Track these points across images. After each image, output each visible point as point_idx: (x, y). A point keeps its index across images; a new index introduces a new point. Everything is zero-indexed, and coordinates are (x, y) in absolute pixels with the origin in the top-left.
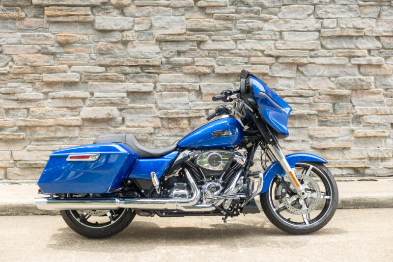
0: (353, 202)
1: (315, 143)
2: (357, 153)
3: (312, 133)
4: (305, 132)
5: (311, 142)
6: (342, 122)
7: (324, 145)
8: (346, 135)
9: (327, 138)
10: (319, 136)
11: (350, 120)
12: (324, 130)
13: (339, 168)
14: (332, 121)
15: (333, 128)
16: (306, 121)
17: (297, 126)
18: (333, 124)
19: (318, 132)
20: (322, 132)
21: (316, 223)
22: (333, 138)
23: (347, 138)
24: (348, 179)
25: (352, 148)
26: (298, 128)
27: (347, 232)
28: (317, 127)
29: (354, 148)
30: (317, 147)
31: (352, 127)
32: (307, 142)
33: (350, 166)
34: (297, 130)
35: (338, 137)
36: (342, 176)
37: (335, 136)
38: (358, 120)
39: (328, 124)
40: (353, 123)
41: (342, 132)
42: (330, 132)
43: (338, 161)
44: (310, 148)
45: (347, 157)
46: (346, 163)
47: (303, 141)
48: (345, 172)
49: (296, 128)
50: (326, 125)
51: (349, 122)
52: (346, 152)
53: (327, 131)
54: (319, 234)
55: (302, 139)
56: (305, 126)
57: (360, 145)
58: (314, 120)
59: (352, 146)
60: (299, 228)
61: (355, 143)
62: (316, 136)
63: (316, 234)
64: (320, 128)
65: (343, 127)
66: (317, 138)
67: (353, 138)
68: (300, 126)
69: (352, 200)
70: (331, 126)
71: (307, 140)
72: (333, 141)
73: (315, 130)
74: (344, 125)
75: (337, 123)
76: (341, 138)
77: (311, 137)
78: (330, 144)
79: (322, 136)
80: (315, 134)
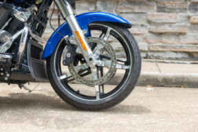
0: (176, 80)
1: (153, 28)
2: (192, 38)
3: (150, 18)
4: (144, 17)
5: (149, 27)
6: (179, 9)
7: (161, 29)
8: (183, 21)
9: (163, 24)
10: (157, 21)
11: (187, 7)
12: (162, 15)
13: (174, 52)
14: (170, 7)
15: (171, 14)
16: (146, 7)
17: (136, 11)
18: (171, 10)
19: (156, 18)
20: (160, 18)
21: (108, 98)
22: (170, 24)
23: (183, 24)
24: (181, 62)
25: (187, 34)
26: (138, 13)
27: (150, 111)
28: (155, 13)
29: (189, 33)
30: (154, 31)
31: (189, 13)
32: (146, 26)
33: (185, 50)
34: (137, 15)
35: (174, 23)
36: (177, 59)
37: (172, 21)
38: (195, 7)
39: (166, 10)
40: (190, 10)
41: (179, 18)
42: (168, 18)
43: (173, 45)
44: (147, 32)
45: (182, 41)
46: (181, 47)
47: (142, 25)
48: (179, 56)
49: (135, 13)
50: (164, 11)
51: (186, 9)
52: (181, 37)
53: (165, 17)
54: (113, 111)
55: (142, 23)
56: (144, 11)
57: (195, 31)
58: (153, 6)
59: (187, 32)
60: (87, 103)
61: (191, 29)
62: (154, 21)
63: (109, 111)
64: (158, 13)
65: (180, 14)
66: (155, 23)
67: (189, 24)
68: (140, 11)
69: (174, 79)
70: (169, 12)
71: (146, 24)
72: (170, 26)
73: (153, 15)
74: (181, 12)
75: (175, 9)
76: (178, 24)
77: (150, 22)
78: (167, 29)
79: (160, 22)
80: (153, 19)
